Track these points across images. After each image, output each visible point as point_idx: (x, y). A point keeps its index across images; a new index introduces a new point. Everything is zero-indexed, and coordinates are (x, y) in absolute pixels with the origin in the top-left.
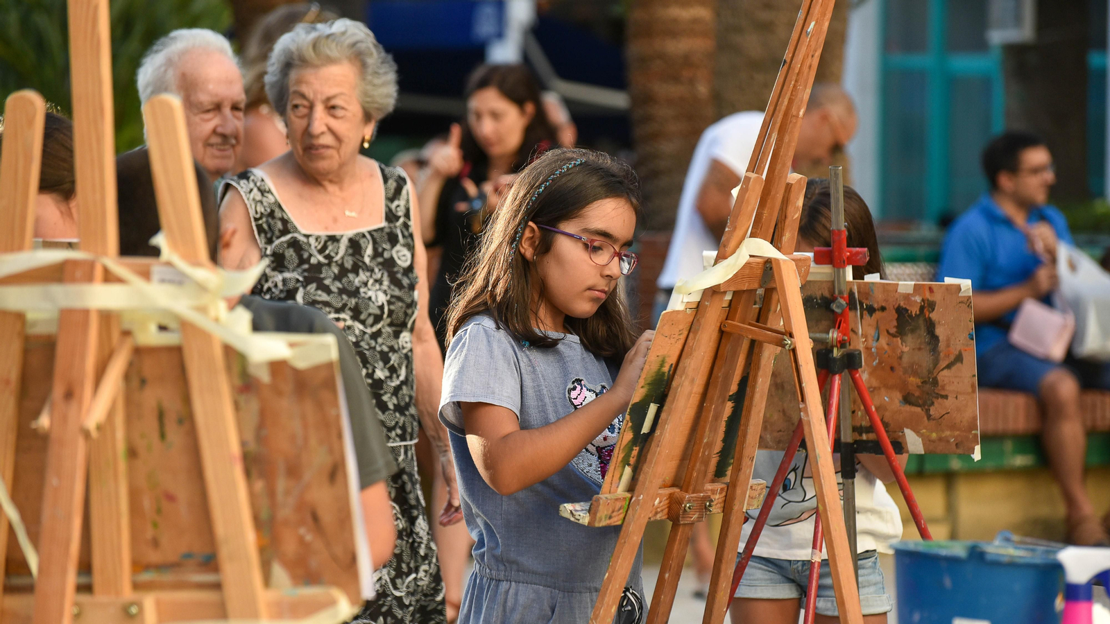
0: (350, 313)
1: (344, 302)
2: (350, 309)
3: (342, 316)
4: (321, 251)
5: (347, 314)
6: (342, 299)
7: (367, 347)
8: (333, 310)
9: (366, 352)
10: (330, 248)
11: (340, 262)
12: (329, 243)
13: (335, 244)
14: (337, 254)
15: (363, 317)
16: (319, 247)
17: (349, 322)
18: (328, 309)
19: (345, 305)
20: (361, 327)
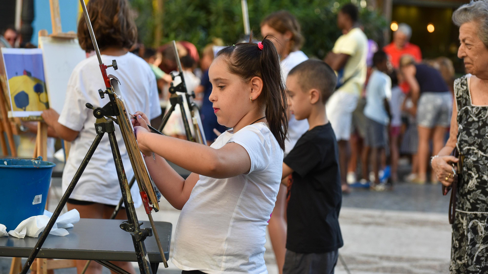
0: (477, 146)
1: (475, 140)
2: (477, 144)
3: (472, 148)
4: (477, 115)
5: (475, 147)
6: (475, 139)
7: (482, 164)
8: (468, 145)
9: (481, 166)
10: (482, 113)
11: (484, 120)
12: (482, 111)
13: (485, 111)
14: (484, 116)
15: (484, 148)
16: (476, 113)
17: (476, 151)
18: (466, 144)
19: (475, 142)
20: (482, 154)
